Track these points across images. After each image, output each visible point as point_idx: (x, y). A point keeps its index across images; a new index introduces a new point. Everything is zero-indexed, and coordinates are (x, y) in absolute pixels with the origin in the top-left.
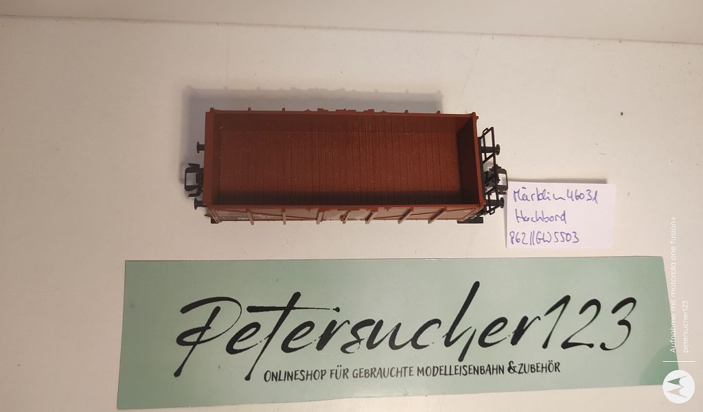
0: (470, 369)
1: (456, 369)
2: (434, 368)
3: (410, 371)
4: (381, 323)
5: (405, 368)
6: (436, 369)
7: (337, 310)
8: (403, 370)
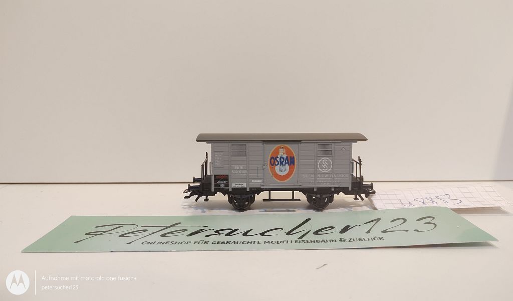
0: (307, 242)
1: (296, 242)
2: (278, 242)
3: (258, 242)
4: (238, 229)
5: (254, 242)
6: (279, 242)
7: (207, 226)
8: (253, 242)
